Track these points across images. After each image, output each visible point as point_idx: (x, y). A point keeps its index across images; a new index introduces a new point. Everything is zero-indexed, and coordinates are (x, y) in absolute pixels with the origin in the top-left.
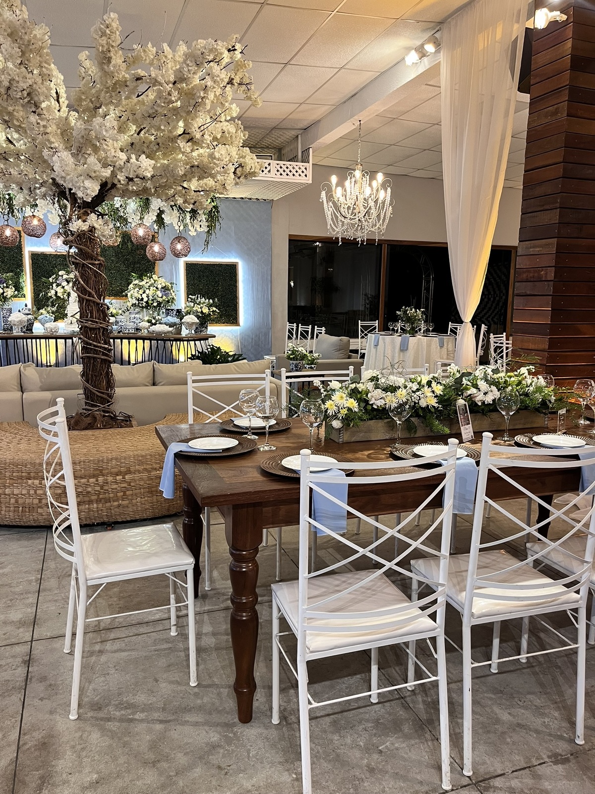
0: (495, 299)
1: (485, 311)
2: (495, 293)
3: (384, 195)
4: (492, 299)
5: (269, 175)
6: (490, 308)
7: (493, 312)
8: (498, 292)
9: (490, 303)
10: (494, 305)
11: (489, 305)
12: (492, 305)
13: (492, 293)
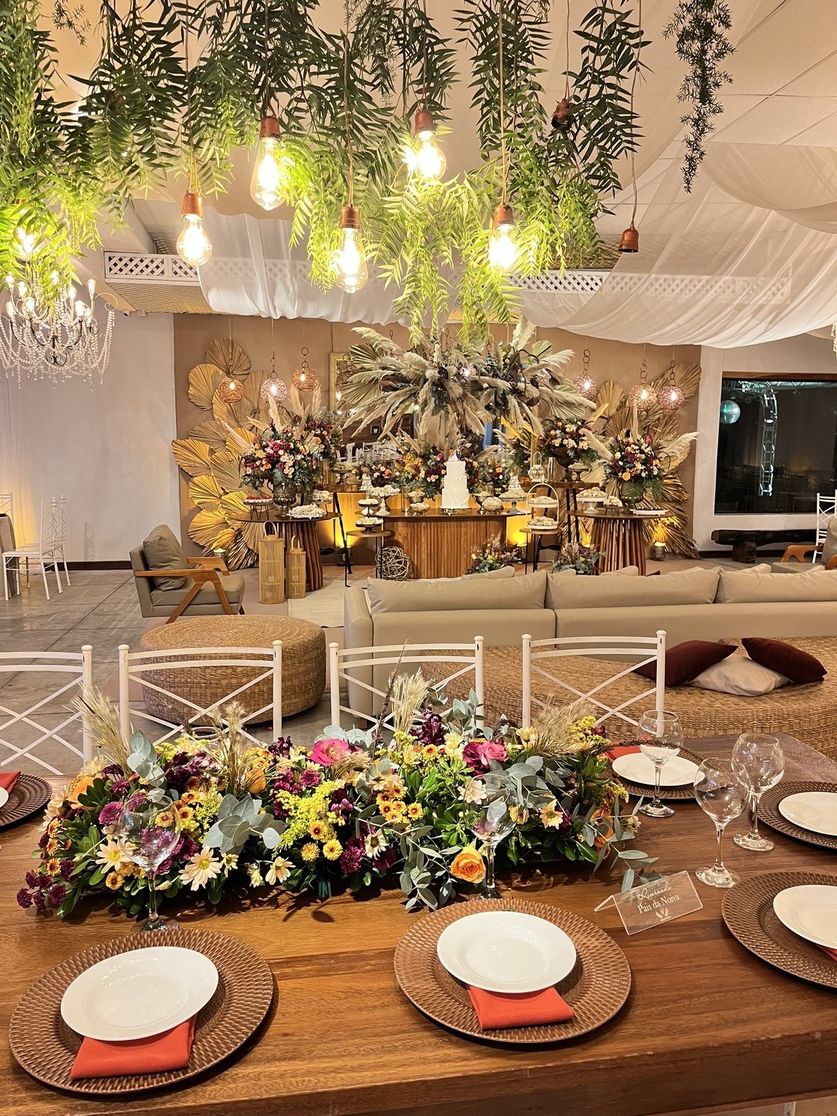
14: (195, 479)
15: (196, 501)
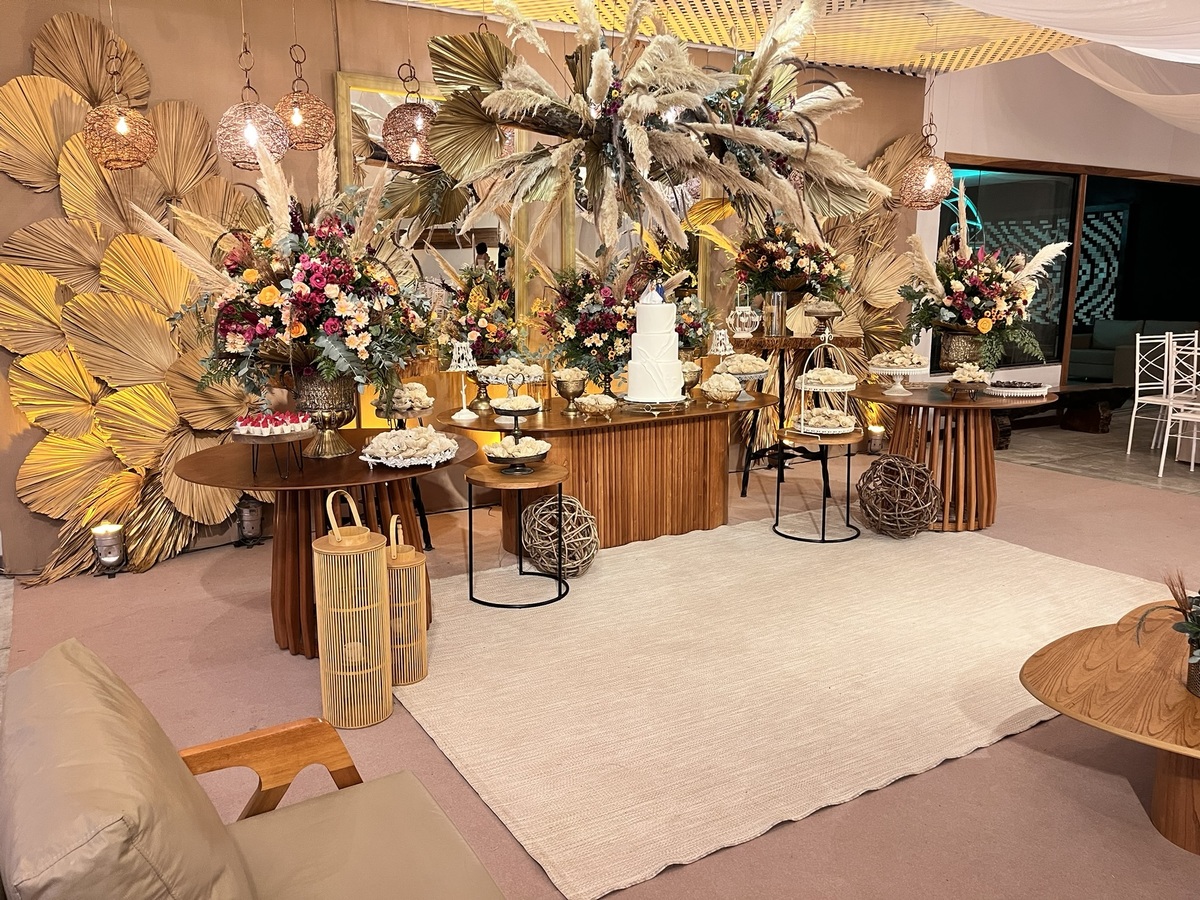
14: (25, 362)
15: (32, 415)
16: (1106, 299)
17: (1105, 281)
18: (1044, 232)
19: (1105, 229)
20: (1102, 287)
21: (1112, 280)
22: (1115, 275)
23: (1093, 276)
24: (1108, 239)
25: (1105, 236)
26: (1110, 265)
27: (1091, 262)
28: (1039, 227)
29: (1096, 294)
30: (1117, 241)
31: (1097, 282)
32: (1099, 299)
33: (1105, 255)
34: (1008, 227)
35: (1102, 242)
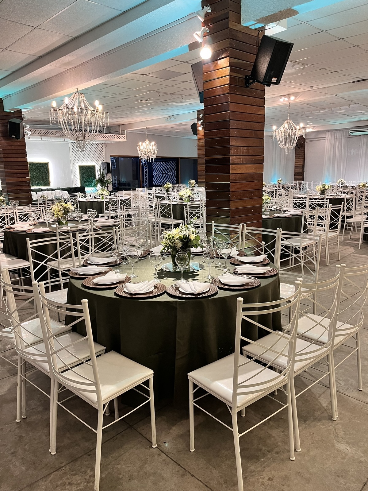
0: (170, 175)
1: (167, 179)
2: (170, 172)
3: (155, 148)
4: (169, 175)
5: (115, 139)
6: (169, 179)
7: (170, 180)
8: (171, 172)
9: (169, 176)
10: (170, 177)
11: (168, 177)
12: (169, 177)
13: (169, 172)
16: (175, 179)
17: (174, 175)
18: (164, 164)
19: (173, 164)
20: (174, 177)
21: (175, 175)
22: (175, 174)
23: (173, 174)
24: (174, 167)
25: (173, 166)
26: (175, 172)
27: (172, 171)
28: (163, 163)
29: (173, 178)
30: (175, 167)
31: (173, 175)
32: (174, 179)
33: (174, 170)
34: (158, 163)
35: (173, 167)
